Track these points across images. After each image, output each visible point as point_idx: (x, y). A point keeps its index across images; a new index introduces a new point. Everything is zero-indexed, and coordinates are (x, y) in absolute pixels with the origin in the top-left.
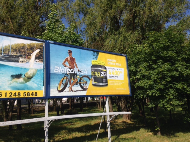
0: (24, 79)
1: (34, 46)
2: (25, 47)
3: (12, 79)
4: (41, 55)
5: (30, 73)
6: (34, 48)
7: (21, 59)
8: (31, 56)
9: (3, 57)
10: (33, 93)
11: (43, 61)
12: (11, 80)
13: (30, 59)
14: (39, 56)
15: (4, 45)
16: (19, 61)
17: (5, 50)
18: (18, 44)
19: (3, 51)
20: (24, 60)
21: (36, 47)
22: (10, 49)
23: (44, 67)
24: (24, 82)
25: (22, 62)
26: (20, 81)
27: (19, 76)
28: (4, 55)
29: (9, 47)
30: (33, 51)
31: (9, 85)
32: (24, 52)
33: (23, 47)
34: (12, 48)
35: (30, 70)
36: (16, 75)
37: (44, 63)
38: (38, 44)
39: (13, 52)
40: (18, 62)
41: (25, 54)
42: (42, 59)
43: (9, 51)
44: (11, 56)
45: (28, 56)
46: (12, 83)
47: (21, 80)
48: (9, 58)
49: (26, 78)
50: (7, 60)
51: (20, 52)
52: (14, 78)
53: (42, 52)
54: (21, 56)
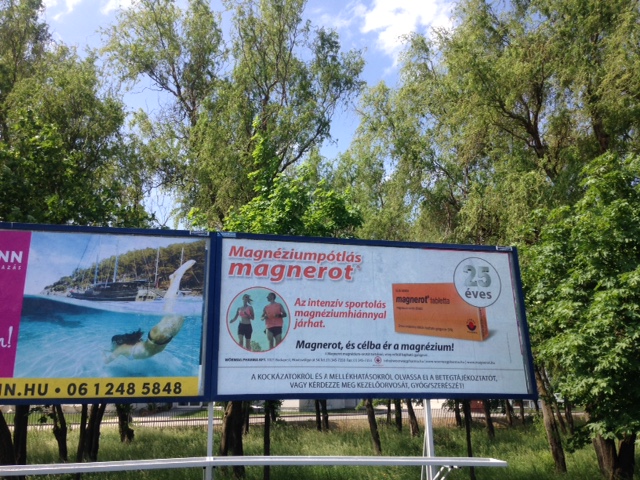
0: (147, 346)
1: (180, 253)
2: (155, 257)
3: (117, 347)
4: (197, 275)
5: (163, 328)
6: (178, 258)
7: (141, 292)
8: (169, 280)
9: (97, 288)
10: (169, 385)
11: (202, 292)
12: (112, 351)
13: (166, 289)
14: (192, 277)
15: (100, 260)
16: (137, 297)
17: (103, 270)
18: (137, 252)
19: (98, 274)
20: (151, 293)
21: (185, 255)
22: (116, 266)
23: (203, 308)
24: (147, 354)
25: (145, 298)
26: (136, 352)
27: (132, 338)
28: (100, 283)
29: (114, 261)
30: (177, 267)
31: (108, 362)
32: (153, 271)
33: (149, 257)
34: (121, 265)
35: (163, 320)
36: (127, 335)
37: (204, 297)
38: (191, 245)
39: (123, 273)
40: (134, 300)
41: (153, 278)
42: (199, 285)
43: (112, 274)
44: (116, 284)
45: (162, 282)
47: (139, 348)
48: (111, 292)
49: (152, 343)
50: (106, 296)
51: (140, 271)
52: (119, 344)
53: (202, 268)
54: (142, 283)
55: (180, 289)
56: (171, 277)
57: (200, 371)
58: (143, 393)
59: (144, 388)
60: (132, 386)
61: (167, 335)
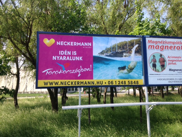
0: (128, 70)
1: (134, 42)
2: (127, 44)
3: (119, 71)
4: (139, 49)
5: (131, 65)
6: (133, 44)
7: (124, 54)
8: (131, 51)
9: (112, 53)
10: (135, 81)
11: (141, 54)
12: (119, 72)
13: (131, 54)
14: (138, 50)
15: (112, 45)
16: (123, 56)
17: (113, 48)
18: (122, 42)
19: (112, 49)
20: (127, 55)
21: (135, 43)
22: (117, 47)
23: (142, 59)
24: (128, 73)
25: (126, 56)
26: (125, 72)
27: (123, 68)
28: (113, 52)
29: (116, 45)
30: (133, 47)
31: (118, 75)
32: (127, 48)
33: (125, 44)
34: (118, 46)
35: (131, 63)
36: (122, 67)
37: (142, 56)
38: (137, 40)
39: (119, 49)
40: (122, 57)
41: (127, 50)
42: (140, 52)
43: (116, 49)
44: (117, 52)
45: (130, 51)
46: (119, 73)
47: (125, 71)
48: (116, 55)
49: (129, 69)
50: (115, 56)
51: (123, 48)
52: (120, 70)
53: (140, 47)
54: (124, 52)
55: (135, 53)
56: (132, 50)
57: (143, 77)
58: (128, 84)
59: (128, 82)
60: (125, 82)
61: (133, 67)
